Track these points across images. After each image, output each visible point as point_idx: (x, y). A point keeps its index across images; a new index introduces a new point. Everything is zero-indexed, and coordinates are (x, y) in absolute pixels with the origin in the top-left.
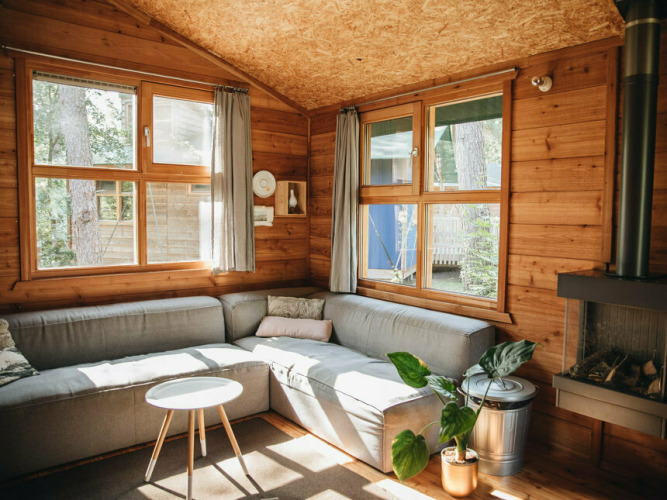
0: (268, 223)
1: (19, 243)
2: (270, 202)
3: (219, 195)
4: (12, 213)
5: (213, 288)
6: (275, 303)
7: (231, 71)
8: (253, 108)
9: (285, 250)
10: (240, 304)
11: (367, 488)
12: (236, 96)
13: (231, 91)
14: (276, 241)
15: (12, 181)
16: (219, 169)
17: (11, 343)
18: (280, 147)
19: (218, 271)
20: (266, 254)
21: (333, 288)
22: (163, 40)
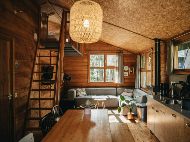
0: (127, 75)
1: (88, 78)
2: (127, 71)
3: (117, 70)
4: (87, 74)
5: (116, 87)
6: (126, 90)
7: (120, 49)
8: (124, 55)
9: (131, 80)
10: (119, 89)
11: (119, 116)
12: (120, 53)
13: (119, 52)
14: (129, 79)
15: (87, 69)
16: (117, 66)
17: (85, 91)
18: (130, 61)
19: (117, 84)
20: (126, 81)
21: (135, 88)
22: (108, 46)
